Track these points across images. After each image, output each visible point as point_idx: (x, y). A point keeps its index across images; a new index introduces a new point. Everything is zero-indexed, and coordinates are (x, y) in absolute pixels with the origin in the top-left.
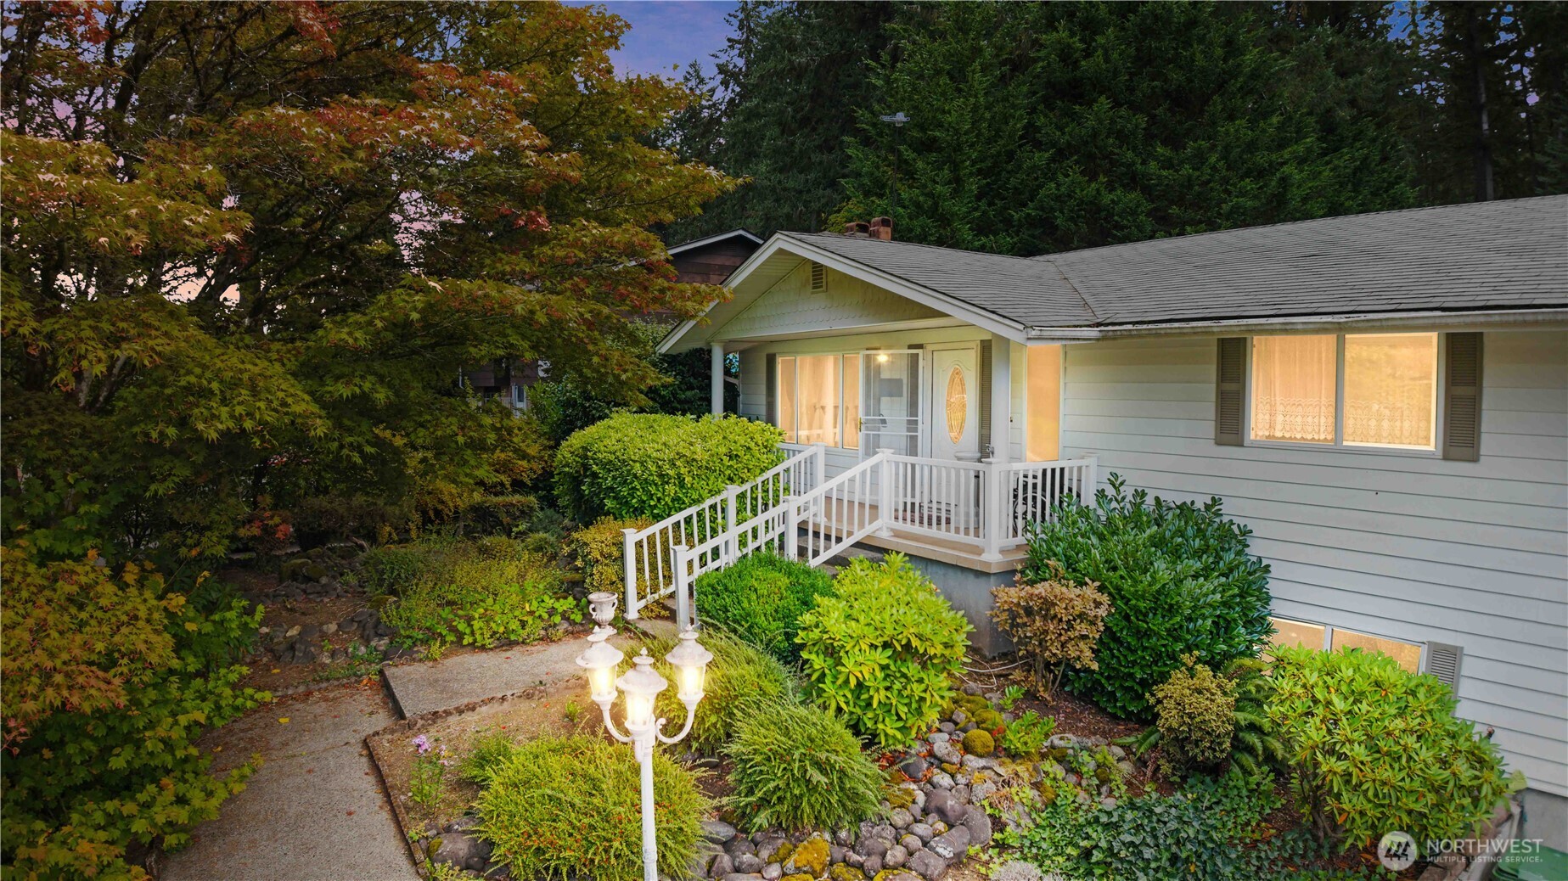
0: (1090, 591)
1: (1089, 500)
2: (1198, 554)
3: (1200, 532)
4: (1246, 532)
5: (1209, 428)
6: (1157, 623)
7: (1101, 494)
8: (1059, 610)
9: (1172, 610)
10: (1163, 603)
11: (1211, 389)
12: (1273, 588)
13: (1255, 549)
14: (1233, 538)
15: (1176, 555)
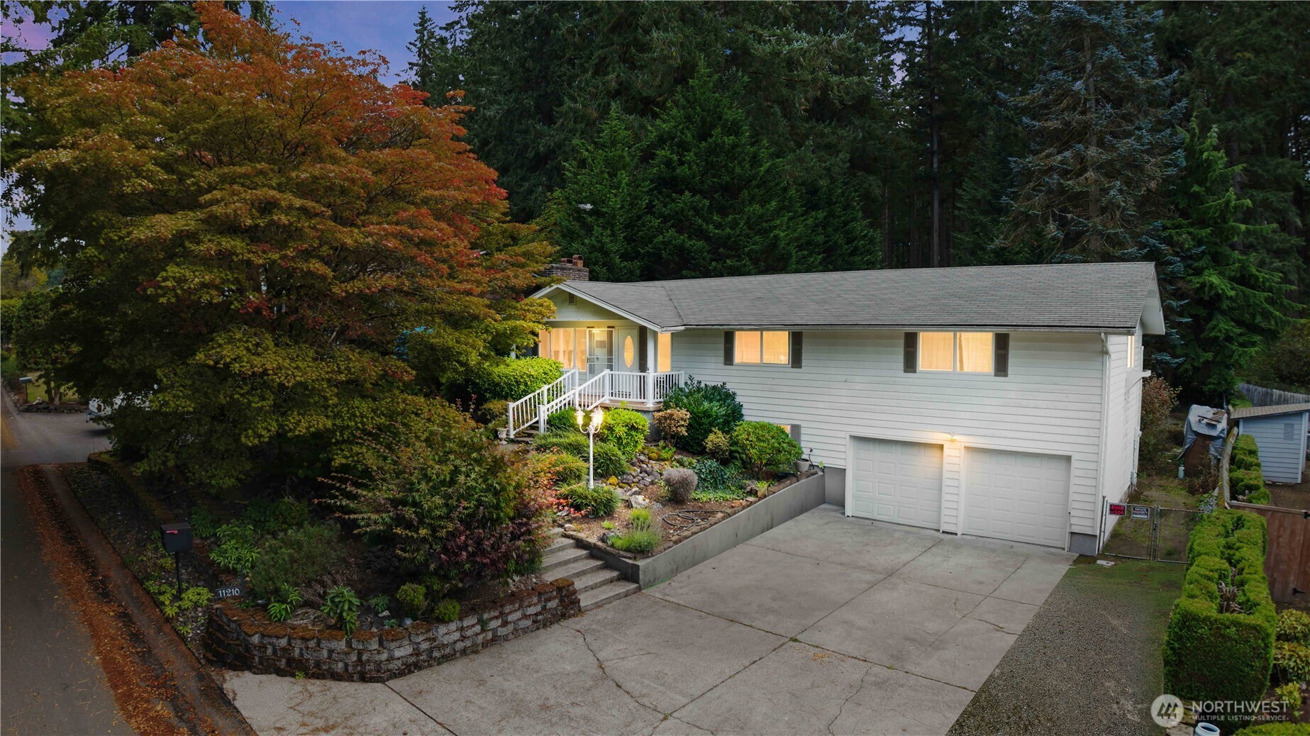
0: (684, 411)
1: (682, 385)
2: (718, 401)
3: (719, 394)
4: (734, 394)
5: (722, 359)
6: (704, 420)
7: (686, 383)
8: (675, 417)
9: (709, 416)
10: (707, 414)
11: (722, 346)
12: (744, 412)
13: (738, 399)
14: (732, 396)
15: (711, 401)
